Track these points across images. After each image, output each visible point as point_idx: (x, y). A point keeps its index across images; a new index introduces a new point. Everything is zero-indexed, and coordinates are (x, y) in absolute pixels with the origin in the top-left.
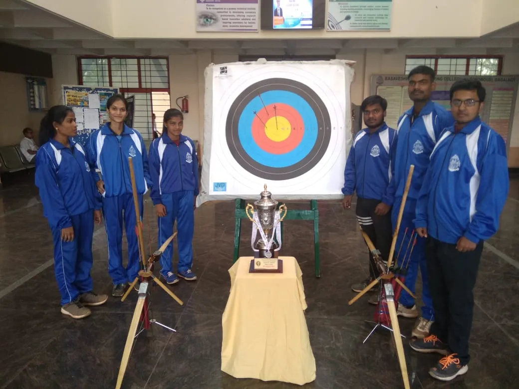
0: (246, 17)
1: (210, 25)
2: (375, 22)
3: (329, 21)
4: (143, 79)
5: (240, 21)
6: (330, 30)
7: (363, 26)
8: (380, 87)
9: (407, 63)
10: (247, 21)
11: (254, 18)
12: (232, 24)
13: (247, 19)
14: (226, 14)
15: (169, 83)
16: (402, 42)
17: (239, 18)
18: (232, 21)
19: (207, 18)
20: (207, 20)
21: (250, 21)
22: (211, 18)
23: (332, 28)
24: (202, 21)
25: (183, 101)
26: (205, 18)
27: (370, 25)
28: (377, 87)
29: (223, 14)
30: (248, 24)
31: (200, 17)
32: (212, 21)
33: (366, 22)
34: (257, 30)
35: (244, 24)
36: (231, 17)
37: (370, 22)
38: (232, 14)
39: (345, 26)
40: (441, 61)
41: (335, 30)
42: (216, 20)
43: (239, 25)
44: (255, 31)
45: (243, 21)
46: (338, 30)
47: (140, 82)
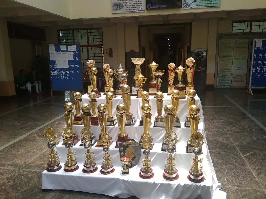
0: (138, 4)
1: (119, 9)
2: (211, 3)
3: (184, 3)
4: (90, 40)
5: (135, 6)
6: (185, 8)
7: (204, 5)
8: (220, 40)
9: (234, 25)
10: (139, 6)
11: (142, 4)
12: (131, 8)
13: (139, 5)
14: (127, 3)
15: (102, 41)
16: (229, 13)
17: (134, 5)
18: (130, 7)
19: (117, 6)
20: (118, 7)
21: (140, 6)
22: (119, 6)
23: (186, 7)
24: (115, 7)
25: (110, 51)
26: (116, 6)
27: (208, 4)
28: (219, 40)
29: (126, 3)
30: (139, 8)
31: (114, 6)
32: (120, 7)
33: (206, 3)
34: (144, 11)
35: (137, 8)
36: (130, 5)
37: (208, 3)
38: (130, 3)
39: (194, 5)
40: (254, 24)
41: (188, 8)
42: (122, 7)
43: (134, 8)
44: (143, 11)
45: (137, 6)
46: (189, 8)
47: (88, 42)
